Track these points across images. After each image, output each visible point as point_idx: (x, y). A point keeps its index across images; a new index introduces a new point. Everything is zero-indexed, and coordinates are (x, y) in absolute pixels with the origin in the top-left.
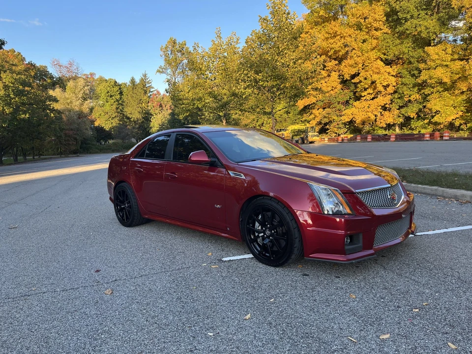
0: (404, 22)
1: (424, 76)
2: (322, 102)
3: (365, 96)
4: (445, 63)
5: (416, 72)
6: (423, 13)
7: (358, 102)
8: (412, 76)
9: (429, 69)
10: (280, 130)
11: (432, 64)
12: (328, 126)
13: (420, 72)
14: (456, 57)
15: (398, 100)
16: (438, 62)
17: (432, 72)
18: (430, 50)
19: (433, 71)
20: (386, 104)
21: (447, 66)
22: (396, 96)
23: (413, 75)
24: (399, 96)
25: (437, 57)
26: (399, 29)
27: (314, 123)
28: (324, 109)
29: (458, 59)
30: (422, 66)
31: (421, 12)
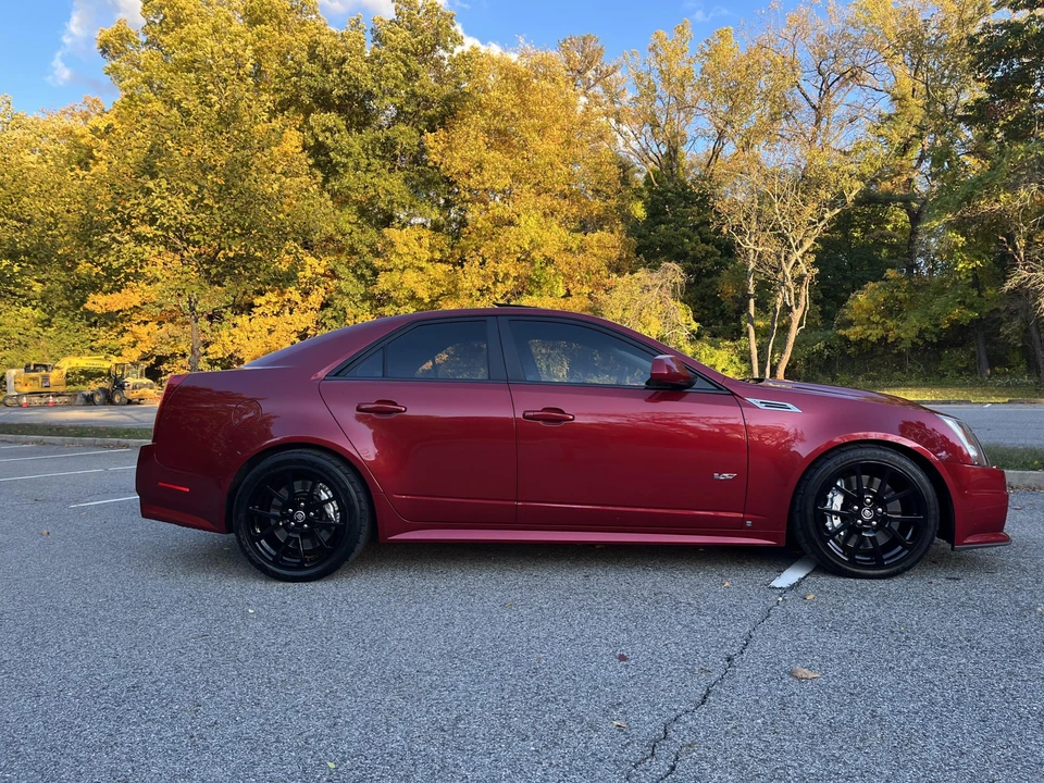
0: (341, 171)
1: (384, 282)
2: (160, 306)
3: (260, 305)
4: (417, 263)
5: (368, 273)
6: (376, 163)
7: (245, 317)
8: (358, 279)
9: (391, 270)
10: (35, 366)
11: (397, 261)
12: (165, 366)
13: (376, 273)
14: (438, 255)
15: (333, 322)
16: (409, 259)
17: (396, 276)
18: (392, 233)
19: (398, 275)
20: (308, 328)
21: (421, 269)
22: (329, 312)
23: (361, 277)
24: (335, 314)
25: (406, 250)
26: (334, 184)
27: (135, 354)
28: (160, 323)
29: (440, 261)
30: (378, 263)
31: (373, 160)
